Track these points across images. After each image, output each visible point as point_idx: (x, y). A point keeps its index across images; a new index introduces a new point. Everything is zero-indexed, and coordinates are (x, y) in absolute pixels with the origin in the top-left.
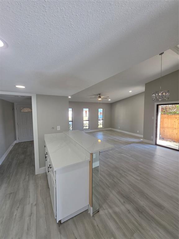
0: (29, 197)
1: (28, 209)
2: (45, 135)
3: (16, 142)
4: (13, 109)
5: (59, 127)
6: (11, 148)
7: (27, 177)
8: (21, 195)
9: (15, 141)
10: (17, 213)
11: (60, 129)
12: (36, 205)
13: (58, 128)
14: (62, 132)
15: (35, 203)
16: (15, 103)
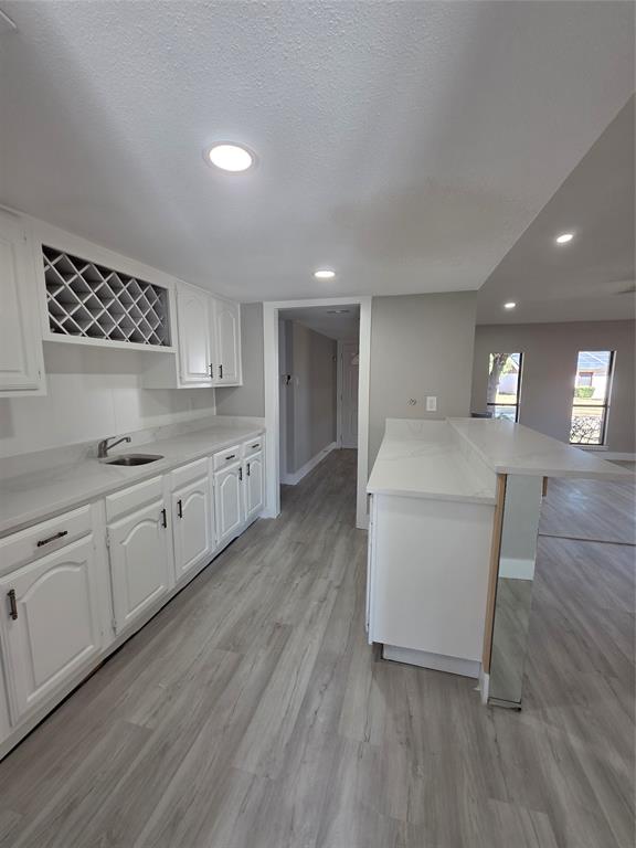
0: (330, 567)
1: (321, 586)
2: (387, 420)
3: (334, 446)
4: (335, 357)
5: (432, 401)
6: (321, 456)
7: (337, 527)
8: (315, 554)
9: (334, 443)
10: (300, 582)
11: (434, 409)
12: (338, 587)
13: (428, 404)
14: (444, 419)
15: (337, 583)
16: (339, 342)
